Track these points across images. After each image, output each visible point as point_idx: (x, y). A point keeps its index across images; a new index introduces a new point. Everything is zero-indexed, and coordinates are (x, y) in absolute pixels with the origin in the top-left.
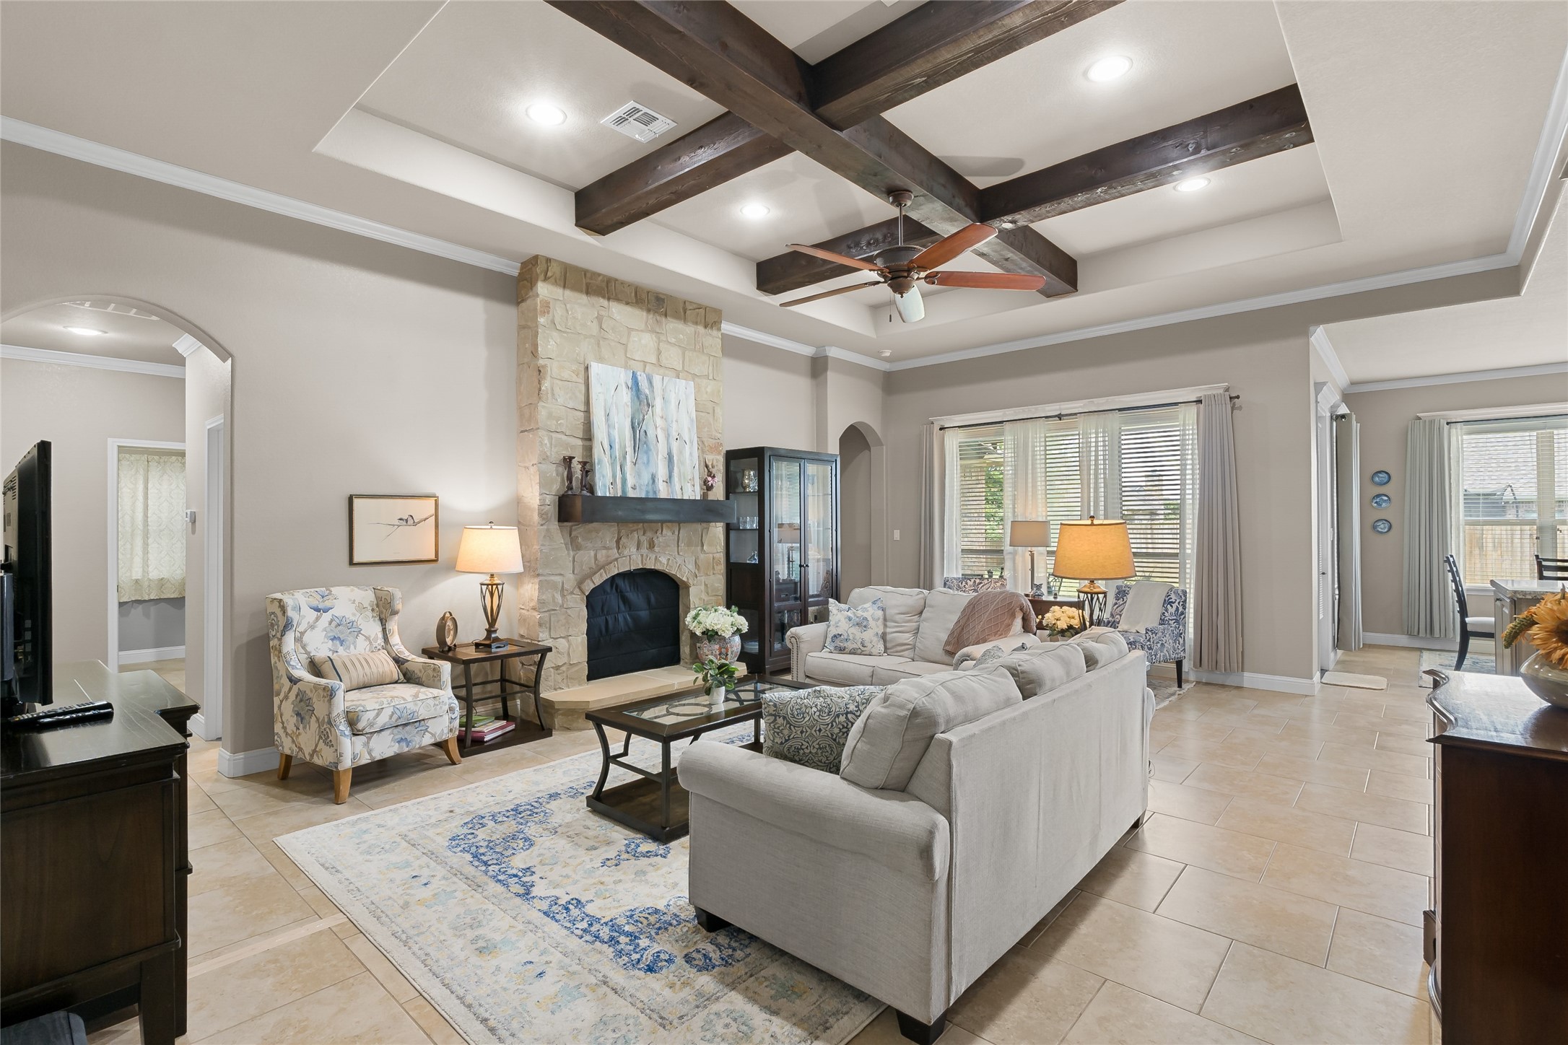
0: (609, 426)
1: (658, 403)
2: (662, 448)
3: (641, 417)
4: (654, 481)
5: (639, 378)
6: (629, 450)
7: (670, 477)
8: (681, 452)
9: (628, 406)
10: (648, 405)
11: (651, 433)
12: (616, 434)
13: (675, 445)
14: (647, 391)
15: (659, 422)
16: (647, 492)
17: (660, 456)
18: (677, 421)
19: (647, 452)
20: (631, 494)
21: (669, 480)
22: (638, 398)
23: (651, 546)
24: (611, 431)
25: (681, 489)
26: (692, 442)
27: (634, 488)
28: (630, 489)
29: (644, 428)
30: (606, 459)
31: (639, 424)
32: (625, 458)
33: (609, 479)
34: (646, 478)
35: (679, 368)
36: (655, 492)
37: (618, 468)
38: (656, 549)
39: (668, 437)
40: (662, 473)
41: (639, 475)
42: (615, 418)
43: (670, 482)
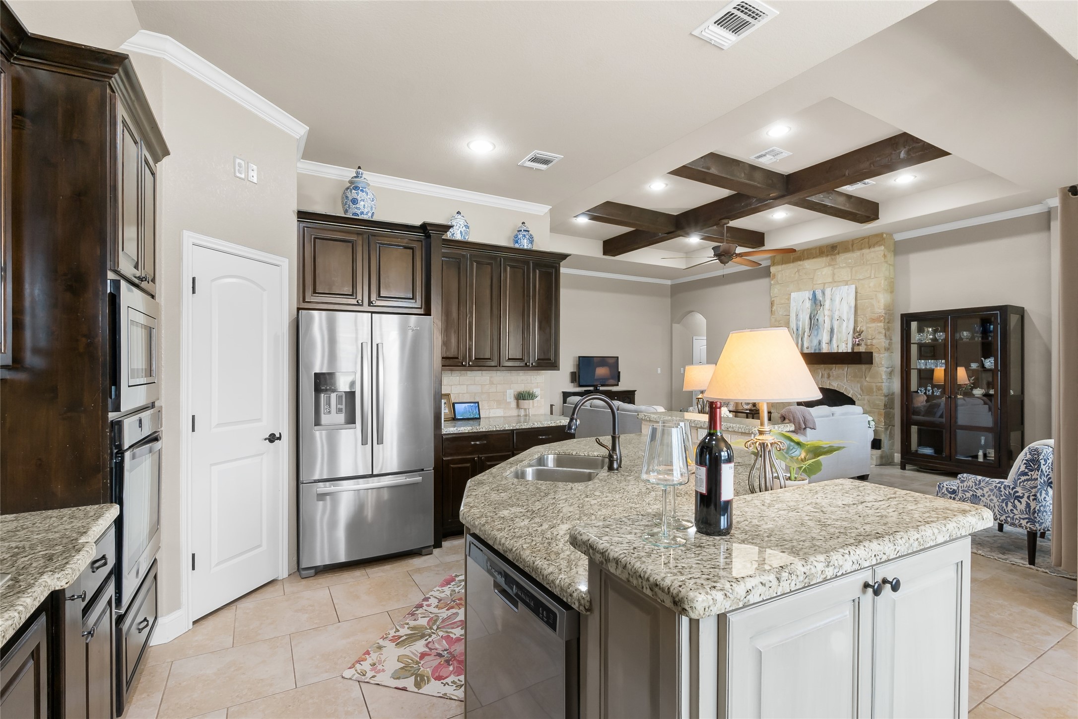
0: (797, 319)
1: (827, 304)
3: (816, 312)
4: (820, 344)
5: (817, 293)
6: (807, 330)
7: (831, 341)
8: (840, 326)
9: (809, 309)
10: (821, 305)
11: (821, 320)
12: (800, 324)
13: (836, 323)
14: (821, 299)
15: (827, 313)
17: (825, 330)
18: (839, 310)
19: (818, 329)
20: (805, 351)
22: (815, 303)
24: (798, 323)
25: (838, 346)
26: (848, 320)
27: (807, 348)
28: (805, 349)
29: (817, 317)
31: (814, 316)
32: (804, 334)
34: (815, 342)
35: (847, 279)
36: (820, 349)
37: (800, 339)
39: (832, 319)
40: (826, 339)
41: (811, 341)
42: (801, 316)
43: (830, 344)
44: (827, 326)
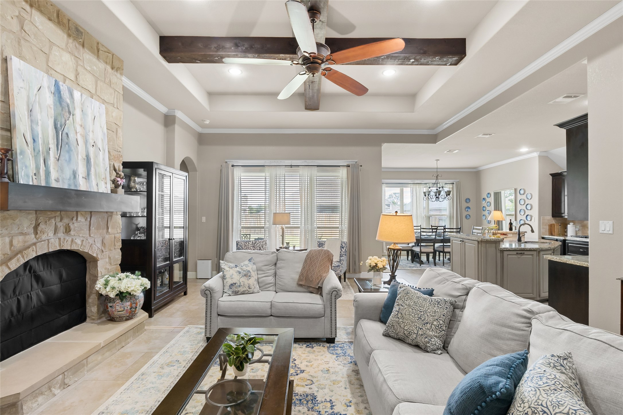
0: (33, 121)
1: (78, 113)
2: (81, 148)
3: (63, 121)
4: (75, 177)
5: (61, 87)
6: (52, 147)
7: (88, 174)
8: (96, 156)
9: (50, 108)
10: (70, 113)
11: (72, 135)
12: (39, 130)
13: (92, 150)
14: (68, 101)
15: (78, 128)
16: (69, 185)
17: (80, 157)
18: (93, 132)
19: (69, 151)
20: (54, 184)
21: (87, 177)
22: (61, 104)
23: (68, 230)
24: (34, 126)
25: (97, 185)
26: (104, 150)
27: (57, 180)
28: (53, 181)
29: (66, 130)
30: (29, 151)
31: (61, 126)
32: (48, 153)
33: (32, 169)
34: (68, 173)
35: (93, 91)
36: (76, 186)
37: (42, 161)
38: (72, 233)
39: (86, 142)
40: (81, 171)
41: (61, 170)
42: (38, 115)
43: (89, 179)
44: (82, 154)
